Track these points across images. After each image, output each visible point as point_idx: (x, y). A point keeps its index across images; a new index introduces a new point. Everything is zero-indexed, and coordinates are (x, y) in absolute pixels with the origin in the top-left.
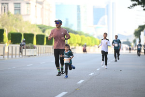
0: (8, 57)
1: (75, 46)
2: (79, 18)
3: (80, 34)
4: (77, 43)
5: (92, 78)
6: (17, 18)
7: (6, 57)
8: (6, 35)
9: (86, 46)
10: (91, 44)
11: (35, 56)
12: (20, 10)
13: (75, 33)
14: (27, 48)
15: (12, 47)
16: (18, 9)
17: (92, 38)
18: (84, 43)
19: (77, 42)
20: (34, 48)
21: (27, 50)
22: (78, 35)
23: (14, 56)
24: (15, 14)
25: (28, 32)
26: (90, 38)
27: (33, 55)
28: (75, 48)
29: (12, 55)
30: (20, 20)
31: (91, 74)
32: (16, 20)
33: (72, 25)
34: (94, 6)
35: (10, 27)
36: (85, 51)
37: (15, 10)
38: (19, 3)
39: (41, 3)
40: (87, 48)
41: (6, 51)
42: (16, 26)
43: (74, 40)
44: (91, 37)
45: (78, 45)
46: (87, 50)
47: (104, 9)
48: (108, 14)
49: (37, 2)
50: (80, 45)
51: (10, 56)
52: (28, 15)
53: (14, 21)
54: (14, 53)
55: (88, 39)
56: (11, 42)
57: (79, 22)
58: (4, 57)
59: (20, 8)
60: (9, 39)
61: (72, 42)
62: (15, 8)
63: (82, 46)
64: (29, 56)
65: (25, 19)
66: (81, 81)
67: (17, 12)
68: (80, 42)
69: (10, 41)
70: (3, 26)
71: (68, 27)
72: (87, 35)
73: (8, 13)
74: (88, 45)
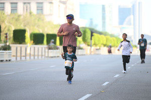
0: (30, 58)
1: (100, 47)
2: (104, 18)
3: (105, 34)
4: (102, 44)
5: (117, 80)
6: (39, 18)
7: (28, 57)
8: (28, 35)
9: (111, 47)
10: (116, 45)
11: (58, 57)
12: (42, 10)
13: (100, 33)
14: (50, 49)
15: (34, 48)
16: (40, 8)
17: (118, 39)
18: (109, 44)
19: (101, 42)
20: (57, 48)
21: (50, 51)
22: (103, 36)
23: (36, 57)
24: (38, 14)
25: (51, 32)
26: (115, 39)
27: (56, 56)
28: (100, 49)
29: (34, 56)
30: (43, 20)
31: (117, 76)
32: (38, 20)
33: (97, 25)
34: (119, 6)
35: (32, 27)
36: (110, 52)
37: (38, 10)
38: (42, 3)
39: (64, 3)
40: (112, 49)
41: (28, 52)
42: (38, 26)
43: (99, 40)
44: (116, 37)
45: (103, 46)
46: (112, 51)
47: (129, 9)
48: (133, 14)
49: (60, 2)
50: (105, 45)
51: (32, 57)
52: (51, 15)
53: (36, 21)
54: (36, 53)
55: (114, 40)
56: (34, 42)
57: (104, 23)
58: (26, 58)
59: (42, 7)
60: (31, 40)
61: (97, 43)
62: (37, 7)
63: (108, 47)
64: (52, 57)
65: (47, 19)
66: (106, 83)
67: (40, 11)
68: (105, 43)
69: (32, 41)
70: (25, 26)
71: (92, 27)
72: (112, 36)
73: (30, 13)
74: (113, 46)
